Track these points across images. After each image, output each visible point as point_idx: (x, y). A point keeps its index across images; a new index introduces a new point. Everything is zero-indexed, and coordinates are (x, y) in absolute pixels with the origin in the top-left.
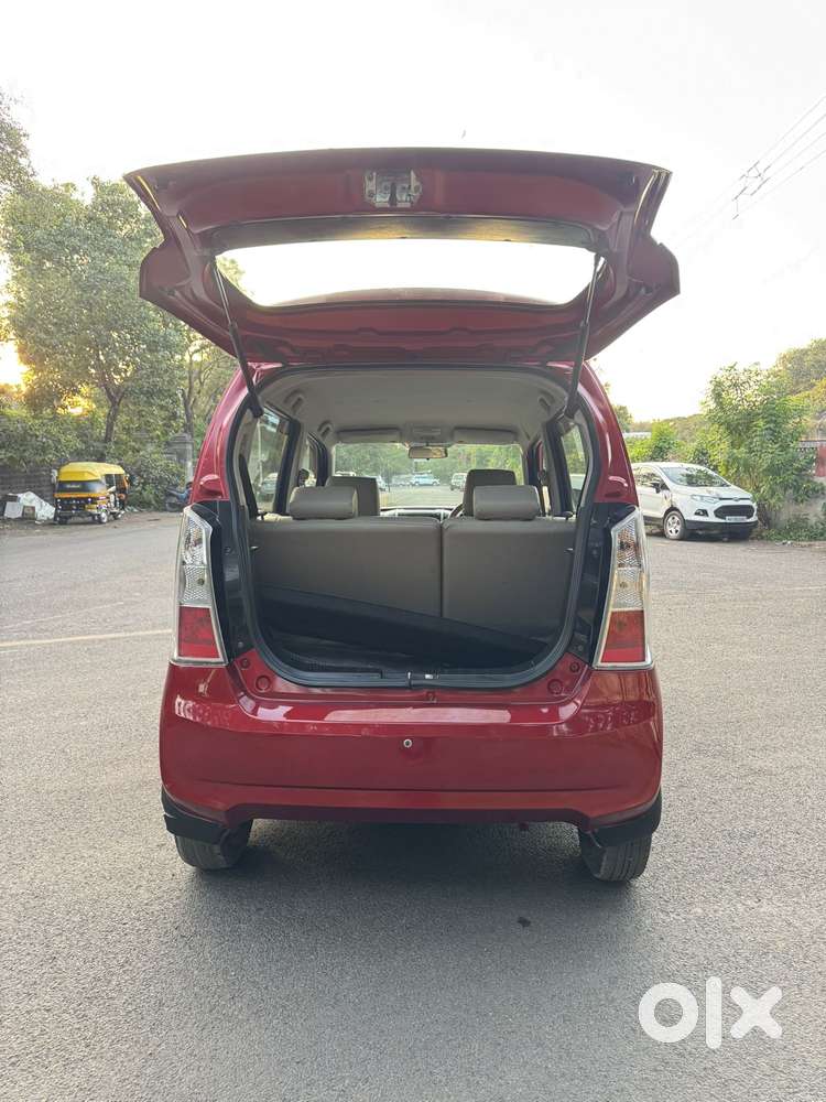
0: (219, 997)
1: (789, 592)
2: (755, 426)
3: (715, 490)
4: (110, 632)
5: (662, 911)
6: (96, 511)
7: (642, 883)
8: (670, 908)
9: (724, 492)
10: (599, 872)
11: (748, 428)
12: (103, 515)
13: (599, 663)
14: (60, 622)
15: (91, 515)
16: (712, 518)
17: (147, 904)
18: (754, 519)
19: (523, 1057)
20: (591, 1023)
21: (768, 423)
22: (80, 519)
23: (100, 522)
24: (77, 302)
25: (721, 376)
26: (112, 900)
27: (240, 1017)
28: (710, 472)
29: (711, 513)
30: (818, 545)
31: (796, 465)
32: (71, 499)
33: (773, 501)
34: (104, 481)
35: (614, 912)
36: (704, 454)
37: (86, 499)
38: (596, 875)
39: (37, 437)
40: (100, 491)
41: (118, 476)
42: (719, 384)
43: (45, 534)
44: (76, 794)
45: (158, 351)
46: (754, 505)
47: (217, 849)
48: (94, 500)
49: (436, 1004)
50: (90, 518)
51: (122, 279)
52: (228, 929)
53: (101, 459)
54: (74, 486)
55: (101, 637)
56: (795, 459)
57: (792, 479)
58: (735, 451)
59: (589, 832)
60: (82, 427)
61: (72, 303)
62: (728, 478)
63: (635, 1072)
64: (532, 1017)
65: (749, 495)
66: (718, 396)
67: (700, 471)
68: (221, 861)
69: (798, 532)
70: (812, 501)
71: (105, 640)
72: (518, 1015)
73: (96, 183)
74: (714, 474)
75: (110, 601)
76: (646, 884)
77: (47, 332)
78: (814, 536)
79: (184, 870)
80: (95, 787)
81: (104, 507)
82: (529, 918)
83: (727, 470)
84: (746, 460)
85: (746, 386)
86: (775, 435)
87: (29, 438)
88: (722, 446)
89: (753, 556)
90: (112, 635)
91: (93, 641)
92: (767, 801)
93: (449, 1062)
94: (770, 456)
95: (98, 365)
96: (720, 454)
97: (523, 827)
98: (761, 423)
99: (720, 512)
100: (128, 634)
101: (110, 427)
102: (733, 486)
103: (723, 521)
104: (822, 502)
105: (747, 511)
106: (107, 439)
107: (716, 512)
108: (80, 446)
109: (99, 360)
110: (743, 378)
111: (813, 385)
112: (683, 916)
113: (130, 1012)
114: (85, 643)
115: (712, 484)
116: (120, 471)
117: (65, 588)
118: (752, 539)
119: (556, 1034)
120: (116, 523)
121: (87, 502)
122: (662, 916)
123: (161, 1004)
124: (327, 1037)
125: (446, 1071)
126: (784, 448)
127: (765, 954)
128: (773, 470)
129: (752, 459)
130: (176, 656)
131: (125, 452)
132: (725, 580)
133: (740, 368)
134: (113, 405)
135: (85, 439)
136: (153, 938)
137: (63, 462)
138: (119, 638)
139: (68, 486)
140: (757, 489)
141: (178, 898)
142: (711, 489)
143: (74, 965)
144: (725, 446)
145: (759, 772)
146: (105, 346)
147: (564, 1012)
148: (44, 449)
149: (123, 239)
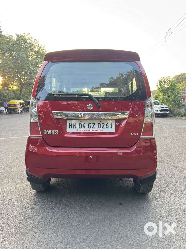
0: (40, 224)
1: (178, 127)
2: (169, 91)
3: (160, 105)
4: (19, 136)
5: (156, 201)
6: (18, 111)
7: (150, 194)
8: (158, 200)
9: (162, 106)
10: (140, 191)
11: (167, 91)
12: (19, 112)
13: (141, 136)
14: (7, 134)
15: (17, 112)
16: (159, 112)
17: (23, 200)
18: (169, 112)
19: (122, 240)
20: (140, 231)
21: (172, 90)
22: (14, 113)
23: (18, 113)
24: (13, 62)
25: (161, 79)
26: (14, 199)
27: (46, 230)
28: (159, 101)
29: (159, 111)
30: (183, 118)
31: (178, 100)
32: (12, 108)
33: (173, 108)
34: (19, 104)
35: (144, 201)
36: (157, 98)
37: (15, 108)
38: (139, 192)
39: (4, 94)
40: (19, 106)
41: (23, 103)
42: (161, 81)
43: (5, 116)
44: (7, 173)
45: (32, 74)
46: (169, 109)
47: (41, 186)
48: (17, 108)
49: (98, 226)
50: (16, 113)
51: (23, 57)
52: (43, 206)
53: (19, 99)
54: (12, 105)
55: (17, 137)
56: (178, 98)
57: (178, 103)
58: (164, 96)
59: (138, 181)
60: (14, 92)
61: (12, 63)
62: (162, 103)
63: (153, 244)
64: (124, 229)
65: (168, 107)
66: (160, 84)
67: (156, 101)
68: (42, 189)
69: (179, 115)
70: (182, 108)
71: (18, 138)
72: (120, 229)
73: (17, 35)
74: (160, 102)
75: (20, 130)
76: (151, 194)
77: (6, 69)
78: (182, 116)
79: (33, 191)
80: (12, 171)
81: (19, 110)
82: (122, 203)
83: (162, 101)
84: (167, 99)
85: (167, 82)
86: (173, 93)
87: (2, 94)
88: (161, 95)
89: (169, 120)
90: (20, 137)
91: (15, 138)
92: (179, 174)
93: (102, 242)
94: (172, 97)
95: (18, 77)
96: (161, 97)
97: (121, 179)
98: (170, 90)
99: (161, 111)
100: (23, 137)
101: (21, 92)
102: (164, 105)
103: (162, 113)
104: (184, 108)
105: (167, 110)
106: (20, 94)
107: (160, 110)
108: (14, 96)
109: (18, 76)
110: (166, 80)
111: (181, 83)
112: (162, 202)
113: (16, 229)
114: (13, 139)
115: (159, 104)
116: (23, 102)
117: (9, 127)
118: (168, 117)
119: (131, 234)
120: (22, 114)
121: (15, 109)
122: (156, 202)
123: (25, 227)
124: (69, 235)
125: (102, 244)
126: (176, 96)
127: (184, 212)
128: (173, 101)
129: (168, 98)
130: (29, 135)
131: (24, 98)
132: (163, 125)
133: (165, 77)
134: (22, 87)
135: (15, 94)
136: (24, 209)
137: (10, 100)
138: (21, 138)
139: (11, 105)
140: (169, 105)
141: (31, 198)
142: (159, 105)
143: (2, 216)
144: (162, 95)
145: (177, 167)
146: (20, 73)
147: (133, 228)
148: (5, 96)
149: (24, 48)
